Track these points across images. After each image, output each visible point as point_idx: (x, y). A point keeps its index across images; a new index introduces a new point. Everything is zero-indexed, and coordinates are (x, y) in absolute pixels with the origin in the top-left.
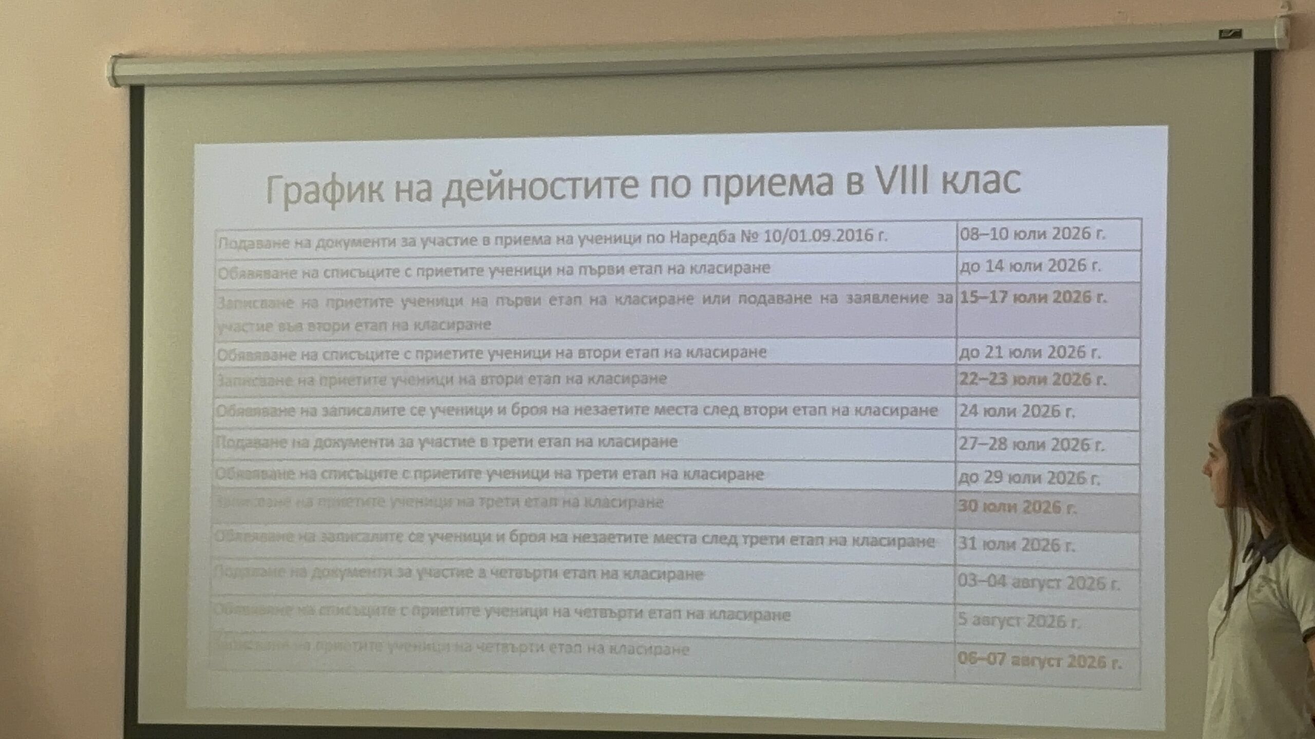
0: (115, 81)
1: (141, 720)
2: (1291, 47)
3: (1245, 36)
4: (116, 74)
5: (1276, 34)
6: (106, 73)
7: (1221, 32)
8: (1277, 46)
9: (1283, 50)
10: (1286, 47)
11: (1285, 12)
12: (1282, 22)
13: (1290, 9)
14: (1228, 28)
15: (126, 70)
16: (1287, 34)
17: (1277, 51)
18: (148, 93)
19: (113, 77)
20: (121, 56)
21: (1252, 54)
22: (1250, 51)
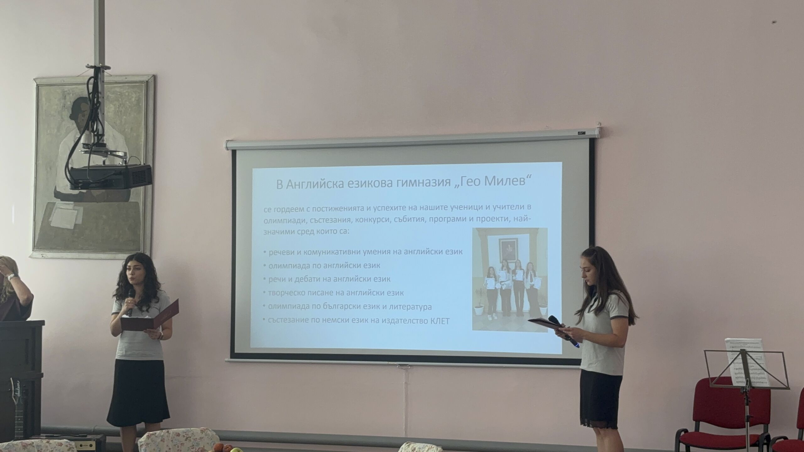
0: (227, 148)
1: (236, 352)
2: (601, 137)
3: (587, 134)
4: (227, 146)
5: (596, 133)
6: (224, 146)
7: (579, 132)
8: (597, 137)
9: (599, 138)
10: (600, 137)
11: (599, 126)
12: (598, 129)
13: (601, 125)
14: (581, 131)
15: (230, 145)
16: (599, 132)
17: (596, 138)
18: (238, 152)
19: (227, 147)
20: (229, 141)
21: (589, 140)
22: (587, 138)
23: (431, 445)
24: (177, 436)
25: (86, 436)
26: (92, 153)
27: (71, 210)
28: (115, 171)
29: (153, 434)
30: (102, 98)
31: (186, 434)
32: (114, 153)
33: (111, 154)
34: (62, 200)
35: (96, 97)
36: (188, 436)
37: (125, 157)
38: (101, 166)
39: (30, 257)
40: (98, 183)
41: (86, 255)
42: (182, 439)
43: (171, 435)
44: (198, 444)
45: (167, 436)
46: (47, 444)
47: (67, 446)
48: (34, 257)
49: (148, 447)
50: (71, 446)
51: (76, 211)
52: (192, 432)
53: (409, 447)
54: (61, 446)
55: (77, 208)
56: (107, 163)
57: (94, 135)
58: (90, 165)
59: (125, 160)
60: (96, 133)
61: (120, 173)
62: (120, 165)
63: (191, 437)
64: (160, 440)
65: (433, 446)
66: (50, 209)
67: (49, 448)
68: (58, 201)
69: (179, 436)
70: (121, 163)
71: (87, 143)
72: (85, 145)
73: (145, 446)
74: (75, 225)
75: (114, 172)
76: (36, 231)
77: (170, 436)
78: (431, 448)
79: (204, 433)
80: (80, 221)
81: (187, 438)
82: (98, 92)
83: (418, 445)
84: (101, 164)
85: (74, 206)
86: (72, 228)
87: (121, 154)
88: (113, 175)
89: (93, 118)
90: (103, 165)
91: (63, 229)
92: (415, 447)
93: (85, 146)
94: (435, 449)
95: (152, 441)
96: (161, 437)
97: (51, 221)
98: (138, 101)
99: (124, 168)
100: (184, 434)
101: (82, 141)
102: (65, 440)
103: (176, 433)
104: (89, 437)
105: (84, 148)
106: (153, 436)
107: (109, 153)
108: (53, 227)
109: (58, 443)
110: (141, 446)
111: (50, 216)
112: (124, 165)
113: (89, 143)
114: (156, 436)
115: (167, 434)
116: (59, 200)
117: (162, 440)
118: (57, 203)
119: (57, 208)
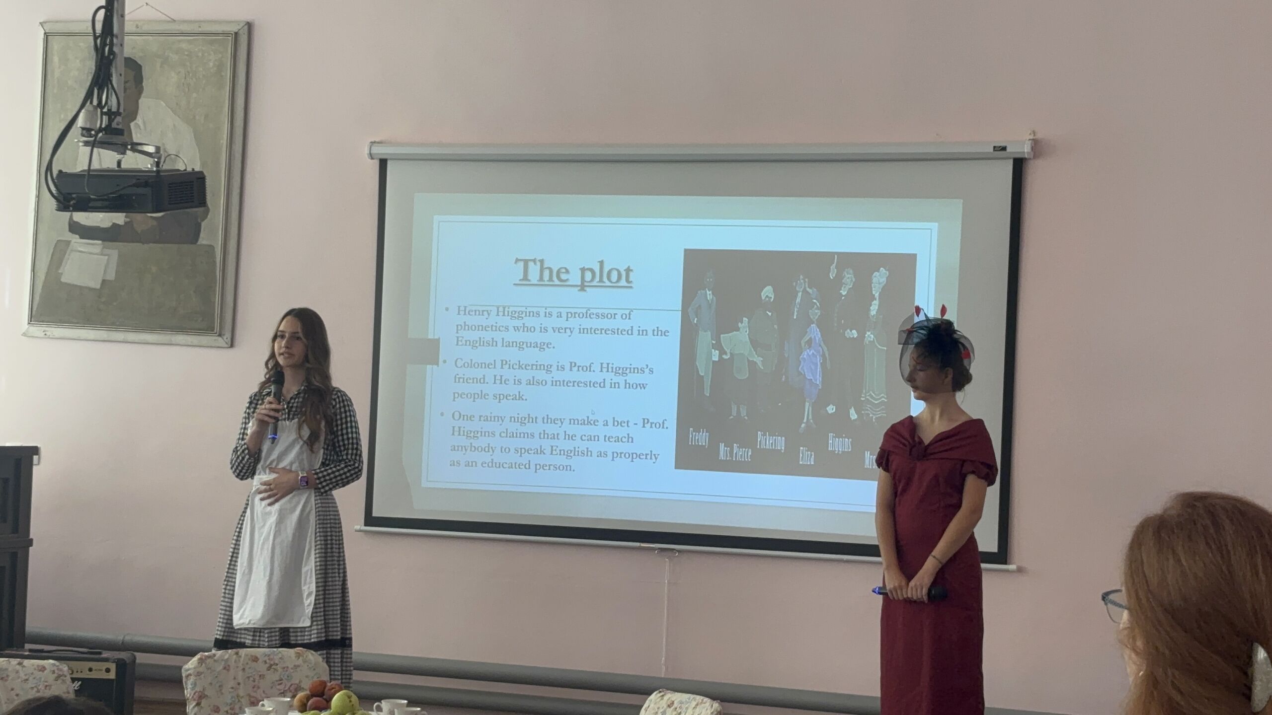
0: (371, 156)
1: (374, 514)
2: (1035, 157)
3: (1008, 150)
4: (372, 152)
5: (1026, 149)
6: (367, 151)
7: (994, 147)
8: (1026, 156)
9: (1030, 159)
10: (1032, 157)
11: (1032, 137)
12: (1029, 142)
13: (1034, 135)
14: (997, 145)
15: (376, 150)
16: (1032, 148)
17: (1026, 159)
18: (389, 163)
19: (370, 154)
20: (375, 142)
21: (1012, 160)
22: (1011, 158)
23: (702, 697)
24: (254, 661)
25: (100, 653)
26: (96, 145)
27: (97, 254)
28: (138, 179)
29: (209, 657)
30: (119, 45)
31: (269, 659)
32: (140, 148)
33: (134, 150)
34: (81, 238)
35: (108, 43)
36: (272, 662)
37: (158, 155)
38: (113, 171)
39: (24, 334)
40: (106, 200)
41: (120, 336)
42: (262, 667)
43: (242, 660)
44: (289, 677)
45: (235, 661)
46: (18, 667)
47: (54, 672)
48: (30, 335)
49: (200, 679)
50: (61, 673)
51: (107, 257)
52: (280, 656)
53: (662, 699)
54: (43, 671)
55: (107, 251)
56: (123, 166)
57: (102, 113)
58: (92, 168)
59: (156, 160)
60: (105, 110)
61: (146, 184)
62: (147, 169)
63: (277, 665)
64: (221, 667)
65: (706, 699)
66: (60, 252)
67: (22, 674)
68: (75, 239)
69: (256, 661)
70: (149, 166)
71: (88, 126)
72: (86, 131)
73: (195, 678)
74: (104, 281)
75: (134, 181)
76: (35, 290)
77: (239, 661)
78: (702, 703)
79: (301, 658)
80: (111, 276)
81: (271, 666)
82: (112, 35)
83: (677, 697)
84: (114, 166)
85: (103, 248)
86: (98, 287)
87: (151, 149)
88: (131, 186)
89: (100, 81)
90: (117, 169)
91: (81, 288)
92: (673, 700)
93: (84, 132)
94: (708, 704)
95: (208, 669)
96: (223, 663)
97: (62, 274)
98: (220, 67)
99: (155, 174)
100: (266, 658)
101: (80, 122)
102: (51, 661)
103: (252, 656)
104: (105, 654)
105: (83, 135)
106: (208, 661)
107: (129, 147)
108: (66, 283)
109: (38, 666)
110: (188, 676)
111: (61, 264)
112: (155, 169)
113: (92, 127)
114: (215, 661)
115: (235, 656)
116: (77, 236)
117: (225, 668)
118: (72, 243)
119: (72, 251)
